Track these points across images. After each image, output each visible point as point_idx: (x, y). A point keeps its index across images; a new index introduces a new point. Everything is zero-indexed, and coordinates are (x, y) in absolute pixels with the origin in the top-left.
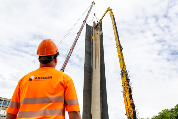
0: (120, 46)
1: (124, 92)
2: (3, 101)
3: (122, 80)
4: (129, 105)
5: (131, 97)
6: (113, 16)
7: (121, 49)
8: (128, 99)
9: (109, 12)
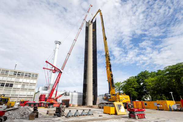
0: (105, 37)
1: (107, 67)
2: (32, 74)
3: (106, 59)
4: (109, 75)
5: (110, 70)
6: (102, 15)
7: (106, 39)
8: (109, 71)
9: (99, 13)
